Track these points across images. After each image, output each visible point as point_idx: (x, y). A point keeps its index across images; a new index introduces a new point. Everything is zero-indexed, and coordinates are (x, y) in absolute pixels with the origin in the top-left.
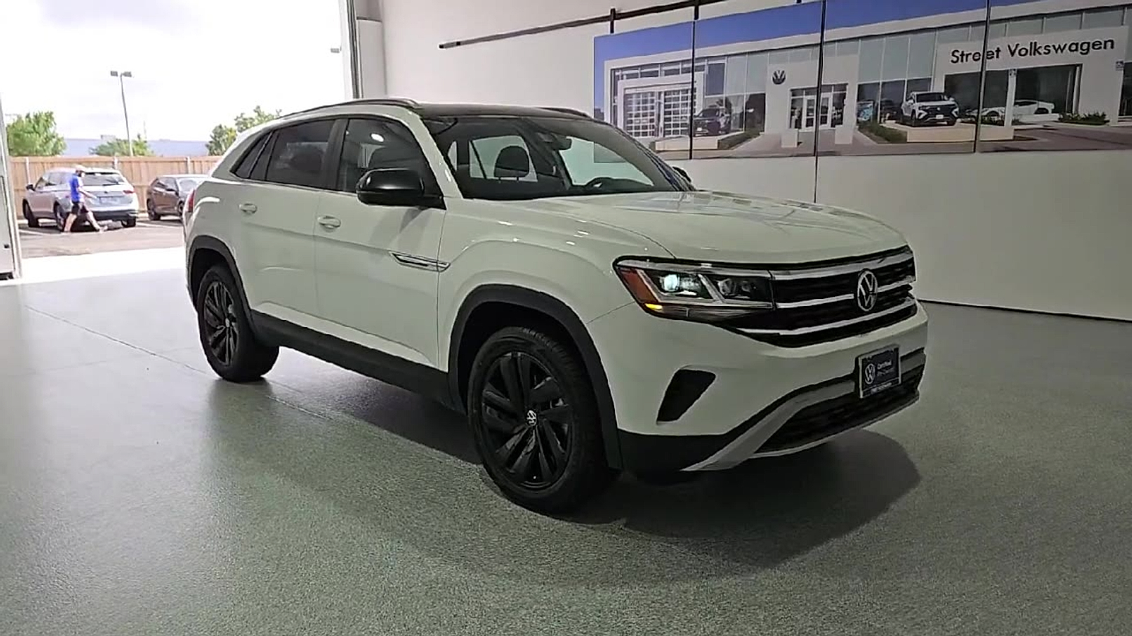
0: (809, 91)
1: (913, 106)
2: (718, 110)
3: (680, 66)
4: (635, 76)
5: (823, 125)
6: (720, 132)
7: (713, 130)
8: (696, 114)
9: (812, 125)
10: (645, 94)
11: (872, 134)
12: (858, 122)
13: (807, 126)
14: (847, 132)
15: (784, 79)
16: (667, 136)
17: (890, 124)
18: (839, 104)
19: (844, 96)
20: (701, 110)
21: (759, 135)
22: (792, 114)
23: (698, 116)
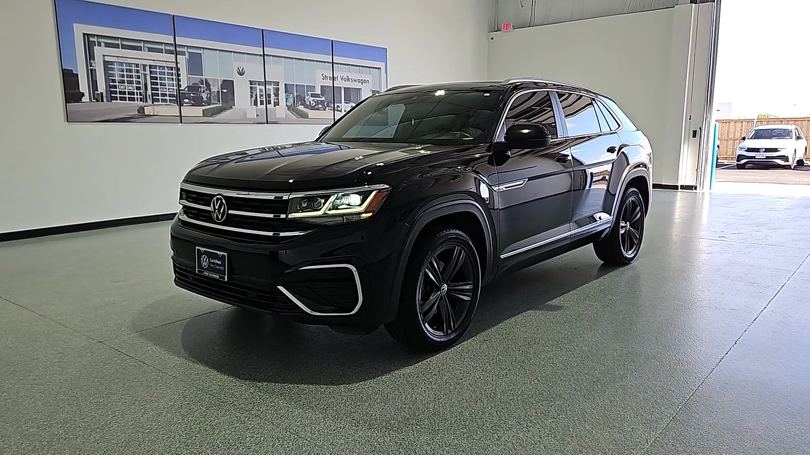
0: (260, 83)
1: (309, 99)
2: (201, 87)
3: (163, 47)
4: (116, 46)
5: (270, 105)
6: (203, 104)
7: (197, 102)
8: (182, 88)
9: (263, 104)
10: (130, 64)
11: (294, 112)
12: (287, 106)
13: (261, 104)
14: (281, 111)
15: (244, 73)
16: (155, 103)
17: (301, 108)
18: (277, 95)
19: (278, 89)
20: (186, 85)
21: (232, 108)
22: (252, 96)
23: (184, 90)
